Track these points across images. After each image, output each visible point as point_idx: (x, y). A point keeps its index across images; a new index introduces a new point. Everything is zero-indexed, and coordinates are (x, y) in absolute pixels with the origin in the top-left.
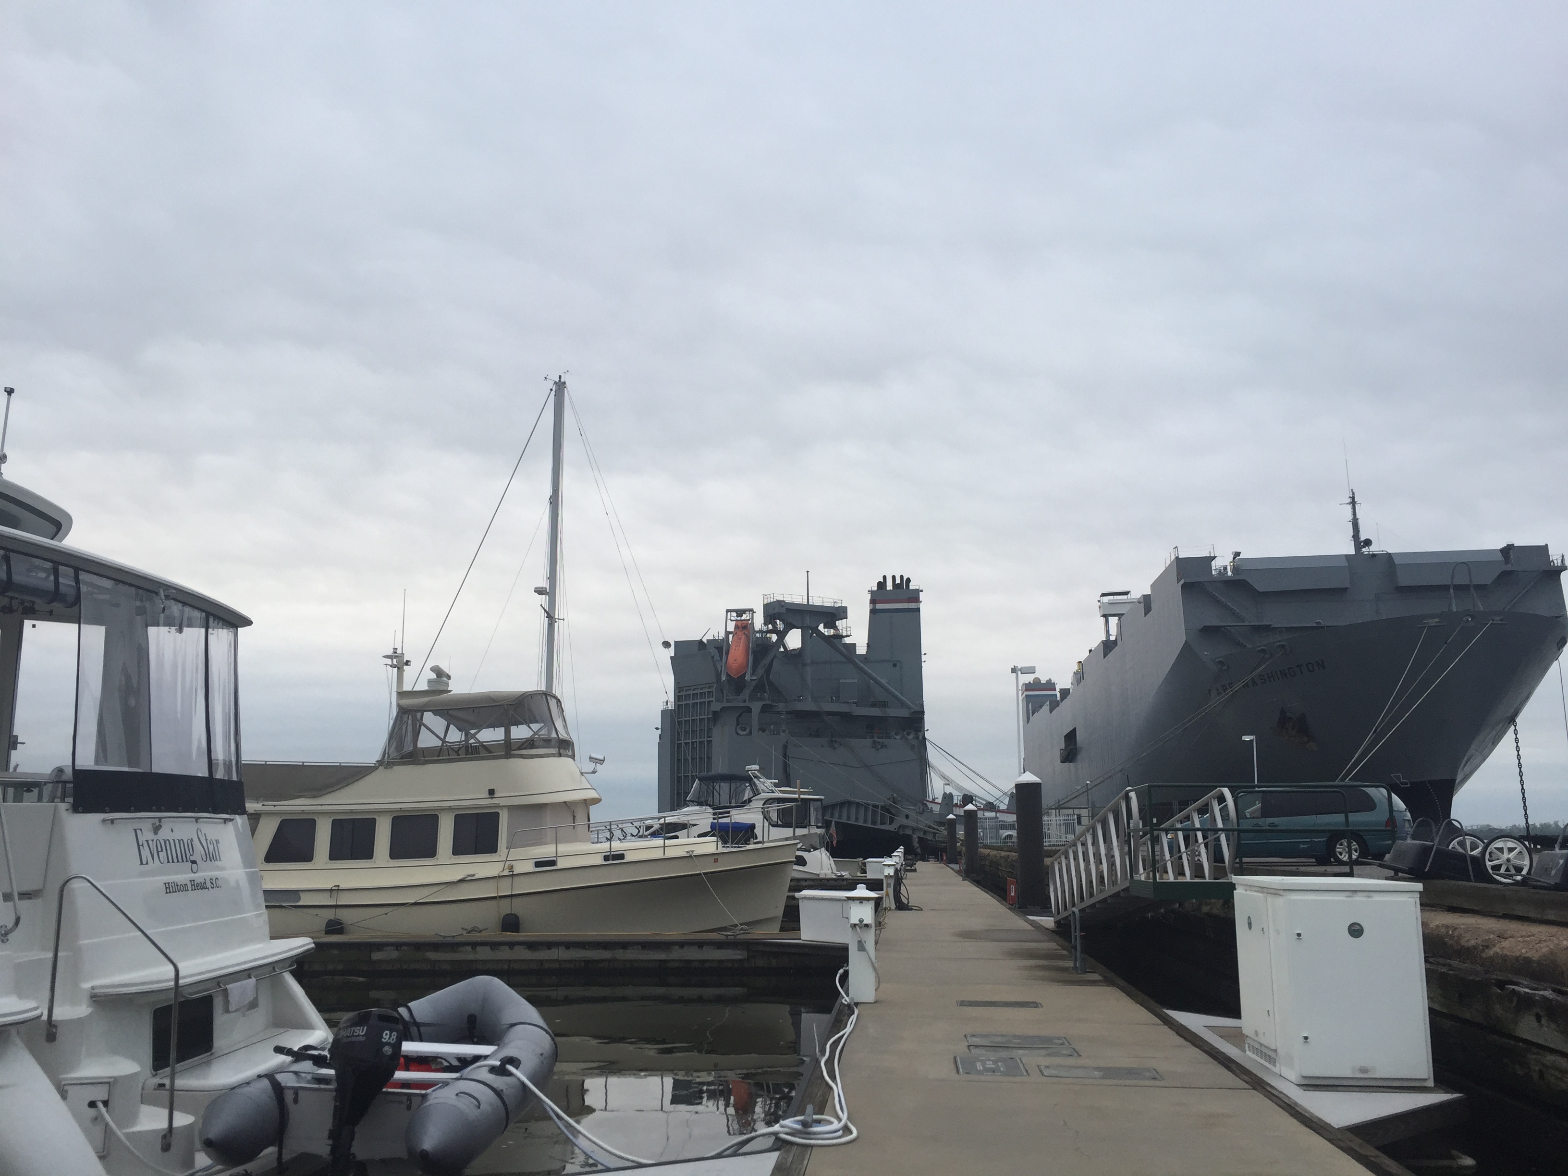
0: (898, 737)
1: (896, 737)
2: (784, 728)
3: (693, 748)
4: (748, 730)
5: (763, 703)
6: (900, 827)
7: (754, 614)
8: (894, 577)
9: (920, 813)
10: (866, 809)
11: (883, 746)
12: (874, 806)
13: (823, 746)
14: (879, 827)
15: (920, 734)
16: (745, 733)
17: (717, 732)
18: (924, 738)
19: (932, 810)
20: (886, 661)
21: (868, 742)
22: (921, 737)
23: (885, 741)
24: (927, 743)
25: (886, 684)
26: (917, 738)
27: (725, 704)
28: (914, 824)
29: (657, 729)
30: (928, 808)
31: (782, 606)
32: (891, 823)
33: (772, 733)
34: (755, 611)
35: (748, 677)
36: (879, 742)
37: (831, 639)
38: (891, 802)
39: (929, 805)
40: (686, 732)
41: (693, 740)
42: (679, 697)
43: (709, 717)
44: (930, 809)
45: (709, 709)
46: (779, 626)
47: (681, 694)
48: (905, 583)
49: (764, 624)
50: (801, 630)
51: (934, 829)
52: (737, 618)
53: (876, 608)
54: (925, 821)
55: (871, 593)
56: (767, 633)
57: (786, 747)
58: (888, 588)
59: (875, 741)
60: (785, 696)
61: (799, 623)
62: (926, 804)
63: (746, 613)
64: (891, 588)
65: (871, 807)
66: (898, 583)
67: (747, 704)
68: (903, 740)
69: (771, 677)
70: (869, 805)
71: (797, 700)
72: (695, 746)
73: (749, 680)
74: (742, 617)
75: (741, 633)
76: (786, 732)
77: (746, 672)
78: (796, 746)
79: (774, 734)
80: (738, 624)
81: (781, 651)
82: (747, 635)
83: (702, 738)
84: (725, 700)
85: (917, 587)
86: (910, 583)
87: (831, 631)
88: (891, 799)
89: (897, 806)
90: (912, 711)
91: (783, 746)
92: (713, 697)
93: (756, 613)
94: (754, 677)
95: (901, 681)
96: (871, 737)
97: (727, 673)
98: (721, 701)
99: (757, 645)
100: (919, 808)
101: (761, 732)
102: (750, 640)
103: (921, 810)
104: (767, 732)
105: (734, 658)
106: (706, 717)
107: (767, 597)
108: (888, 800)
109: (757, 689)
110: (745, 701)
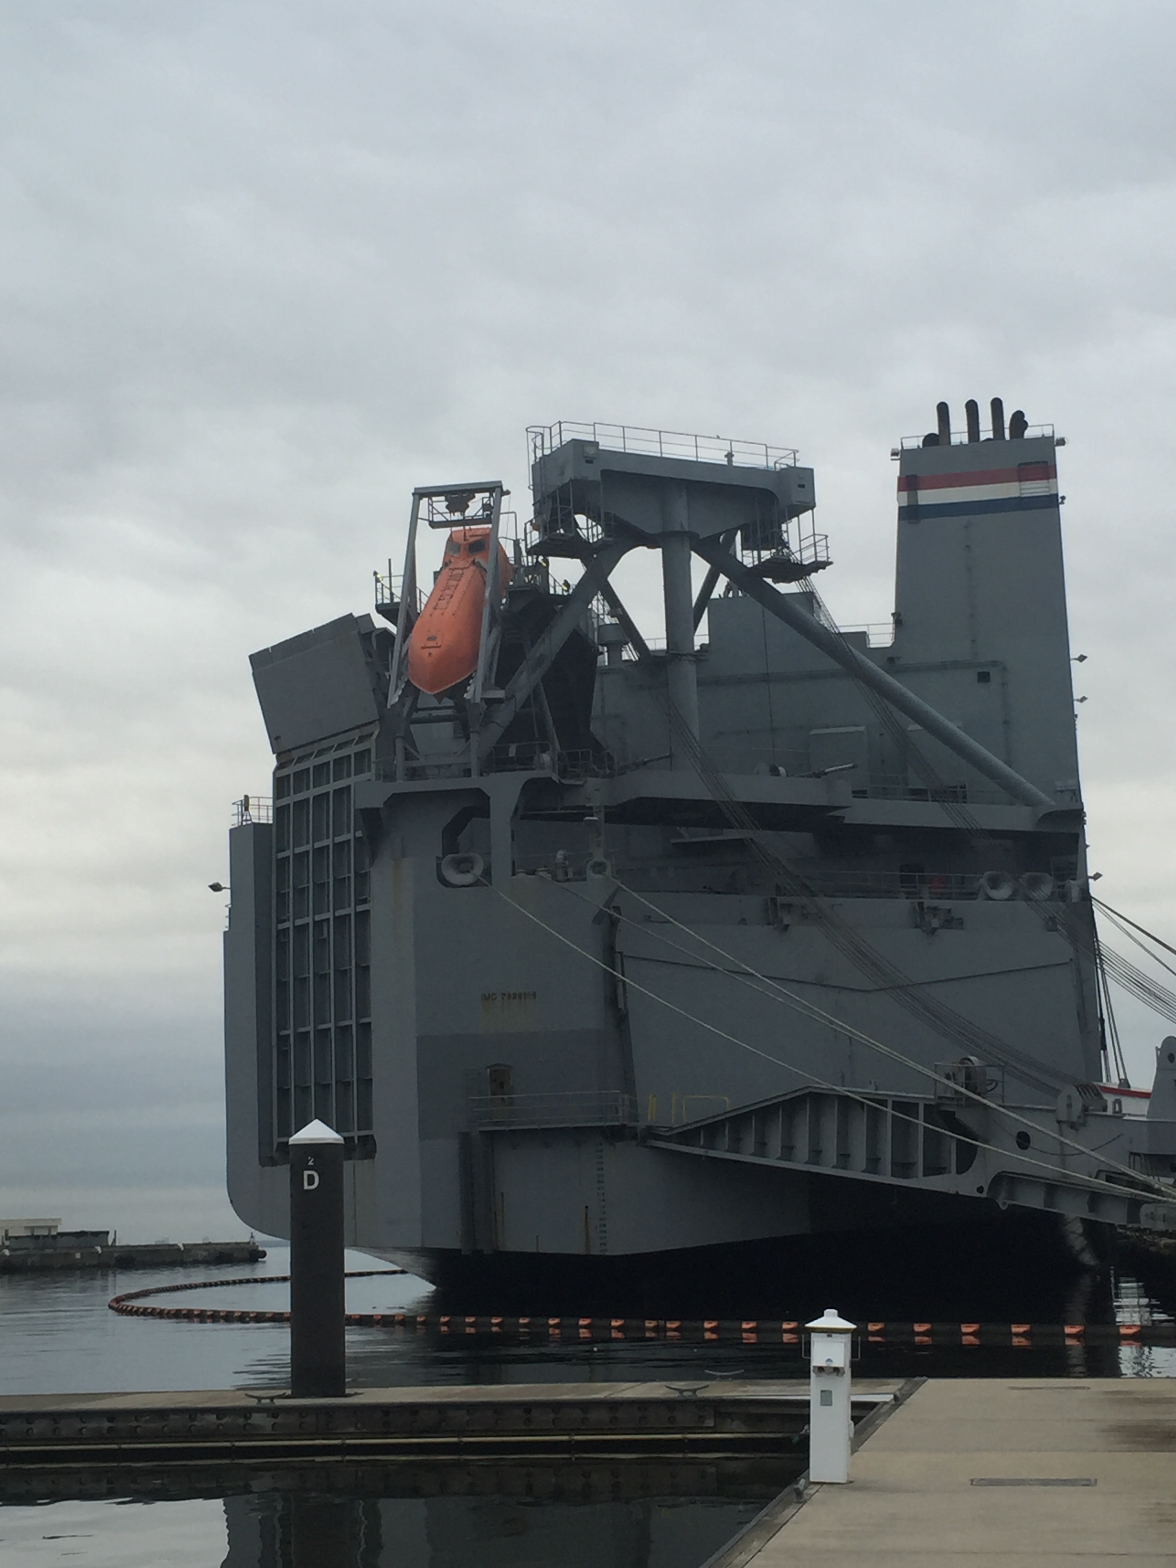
0: (1004, 892)
1: (994, 894)
2: (599, 856)
3: (321, 943)
4: (478, 870)
5: (527, 775)
6: (999, 1180)
7: (504, 498)
8: (972, 408)
9: (1073, 1126)
10: (875, 1116)
11: (951, 922)
12: (906, 1107)
13: (743, 921)
14: (920, 1182)
15: (1074, 887)
16: (468, 878)
17: (381, 881)
18: (1087, 898)
19: (1118, 1115)
20: (956, 665)
21: (902, 905)
22: (1075, 894)
23: (958, 906)
24: (1099, 917)
25: (961, 733)
26: (1062, 894)
27: (403, 786)
28: (1050, 1168)
29: (216, 888)
30: (1105, 1109)
31: (589, 461)
32: (963, 1166)
33: (561, 876)
34: (505, 489)
35: (473, 693)
36: (935, 909)
37: (769, 581)
38: (963, 1090)
39: (1110, 1099)
40: (301, 892)
41: (318, 918)
42: (280, 785)
43: (359, 834)
44: (1110, 1112)
45: (357, 807)
46: (585, 532)
47: (284, 772)
48: (1007, 424)
49: (535, 527)
50: (663, 553)
51: (1132, 1183)
52: (450, 517)
53: (920, 503)
54: (1093, 1153)
55: (904, 455)
56: (546, 555)
57: (614, 923)
58: (955, 440)
59: (921, 904)
60: (610, 758)
61: (650, 525)
62: (1098, 1095)
63: (478, 496)
64: (965, 439)
65: (889, 1110)
66: (986, 431)
67: (474, 782)
68: (1021, 905)
69: (595, 727)
70: (883, 1103)
71: (645, 763)
72: (325, 935)
73: (478, 700)
74: (463, 511)
75: (461, 564)
76: (608, 871)
77: (471, 677)
78: (648, 919)
79: (568, 880)
80: (450, 539)
81: (602, 628)
82: (479, 566)
83: (342, 908)
84: (400, 773)
85: (1048, 432)
86: (1025, 425)
87: (766, 555)
88: (962, 1078)
89: (985, 1101)
90: (1042, 811)
91: (598, 920)
92: (370, 770)
93: (508, 493)
94: (500, 694)
95: (1006, 722)
96: (909, 895)
97: (408, 683)
98: (388, 776)
99: (513, 595)
100: (1069, 1106)
101: (520, 876)
102: (489, 578)
103: (1075, 1119)
104: (541, 874)
105: (429, 639)
106: (351, 836)
107: (542, 435)
108: (948, 1077)
109: (509, 735)
110: (468, 773)
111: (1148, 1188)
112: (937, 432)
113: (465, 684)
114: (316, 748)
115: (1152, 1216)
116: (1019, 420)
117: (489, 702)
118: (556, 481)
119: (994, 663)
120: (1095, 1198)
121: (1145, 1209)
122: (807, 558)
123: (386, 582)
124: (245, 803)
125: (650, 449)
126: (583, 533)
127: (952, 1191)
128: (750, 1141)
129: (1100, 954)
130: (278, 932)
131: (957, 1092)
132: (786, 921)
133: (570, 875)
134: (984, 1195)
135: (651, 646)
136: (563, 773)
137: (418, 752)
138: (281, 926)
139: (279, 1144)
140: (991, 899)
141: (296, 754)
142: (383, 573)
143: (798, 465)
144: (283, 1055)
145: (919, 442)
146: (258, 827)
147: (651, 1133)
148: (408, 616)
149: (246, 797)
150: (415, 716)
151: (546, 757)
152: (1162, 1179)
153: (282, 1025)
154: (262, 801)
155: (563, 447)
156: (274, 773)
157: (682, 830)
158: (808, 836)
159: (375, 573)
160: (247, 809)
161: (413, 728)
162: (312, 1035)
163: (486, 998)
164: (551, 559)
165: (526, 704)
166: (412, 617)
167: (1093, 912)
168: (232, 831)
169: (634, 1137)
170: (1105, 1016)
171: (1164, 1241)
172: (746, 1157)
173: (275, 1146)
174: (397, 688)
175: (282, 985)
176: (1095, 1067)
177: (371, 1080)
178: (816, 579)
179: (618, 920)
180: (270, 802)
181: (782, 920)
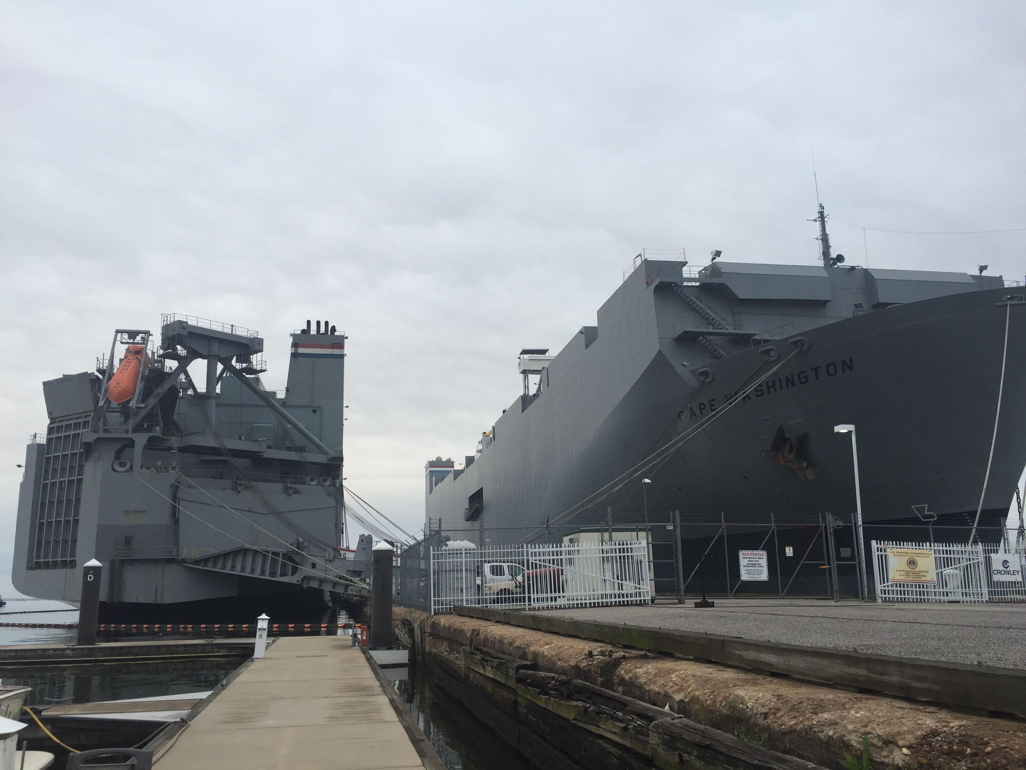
0: (314, 483)
1: (311, 483)
2: (174, 464)
3: (61, 489)
4: (128, 467)
5: (150, 435)
6: (304, 578)
7: (150, 337)
8: (318, 323)
9: (330, 561)
11: (296, 492)
13: (224, 489)
15: (338, 482)
16: (123, 469)
17: (89, 467)
18: (341, 486)
19: (345, 558)
20: (305, 406)
21: (280, 486)
22: (338, 485)
23: (299, 487)
24: (345, 492)
26: (333, 484)
27: (101, 435)
28: (321, 574)
29: (19, 466)
30: (341, 556)
31: (184, 328)
32: (293, 573)
33: (159, 470)
34: (151, 333)
35: (133, 404)
36: (291, 487)
37: (244, 374)
38: (296, 549)
39: (342, 552)
40: (55, 470)
41: (61, 480)
42: (50, 430)
43: (82, 450)
44: (342, 557)
45: (83, 441)
46: (180, 352)
47: (52, 426)
48: (329, 330)
49: (161, 348)
50: (208, 361)
51: (347, 580)
52: (128, 341)
53: (298, 352)
54: (336, 570)
55: (294, 336)
56: (164, 358)
57: (177, 488)
58: (312, 333)
59: (287, 486)
60: (182, 430)
61: (204, 352)
62: (339, 551)
63: (141, 335)
64: (315, 333)
65: (270, 555)
66: (322, 330)
67: (130, 435)
68: (319, 487)
69: (175, 417)
70: (268, 552)
71: (194, 433)
72: (63, 486)
73: (134, 407)
74: (134, 340)
75: (132, 358)
76: (177, 470)
77: (132, 399)
78: (190, 486)
79: (162, 472)
80: (128, 348)
81: (181, 382)
82: (138, 359)
83: (71, 476)
84: (101, 430)
85: (343, 334)
86: (335, 330)
87: (244, 365)
88: (296, 545)
89: (302, 553)
90: (330, 457)
91: (171, 486)
92: (88, 428)
93: (152, 335)
94: (142, 405)
95: (320, 427)
96: (283, 482)
97: (107, 399)
98: (96, 431)
99: (150, 371)
100: (329, 555)
101: (144, 469)
102: (142, 364)
103: (331, 559)
104: (152, 469)
105: (117, 384)
106: (78, 451)
107: (167, 317)
108: (291, 545)
109: (145, 419)
110: (127, 432)
111: (351, 581)
112: (306, 329)
113: (130, 400)
114: (67, 418)
115: (352, 590)
116: (333, 328)
117: (138, 408)
118: (171, 334)
119: (319, 407)
120: (335, 584)
121: (350, 588)
122: (259, 368)
123: (101, 361)
124: (35, 436)
125: (207, 326)
126: (179, 352)
127: (289, 582)
128: (220, 564)
129: (344, 506)
130: (44, 484)
131: (293, 549)
132: (240, 489)
133: (163, 470)
134: (299, 583)
135: (199, 391)
136: (163, 434)
137: (107, 422)
138: (45, 482)
139: (36, 562)
140: (310, 485)
141: (58, 420)
142: (101, 358)
143: (258, 337)
144: (41, 529)
145: (299, 332)
146: (39, 445)
147: (184, 561)
148: (109, 375)
149: (36, 434)
150: (108, 410)
151: (158, 428)
152: (356, 578)
153: (42, 517)
154: (42, 436)
155: (174, 322)
156: (48, 426)
157: (204, 456)
158: (249, 460)
159: (97, 358)
160: (35, 438)
161: (107, 414)
162: (54, 522)
163: (126, 512)
164: (166, 360)
165: (153, 408)
166: (111, 375)
167: (343, 490)
168: (28, 446)
169: (177, 562)
170: (344, 522)
171: (356, 598)
172: (218, 569)
173: (33, 563)
174: (102, 400)
175: (43, 504)
176: (339, 541)
177: (77, 540)
178: (261, 375)
179: (179, 487)
180: (46, 436)
181: (238, 489)
